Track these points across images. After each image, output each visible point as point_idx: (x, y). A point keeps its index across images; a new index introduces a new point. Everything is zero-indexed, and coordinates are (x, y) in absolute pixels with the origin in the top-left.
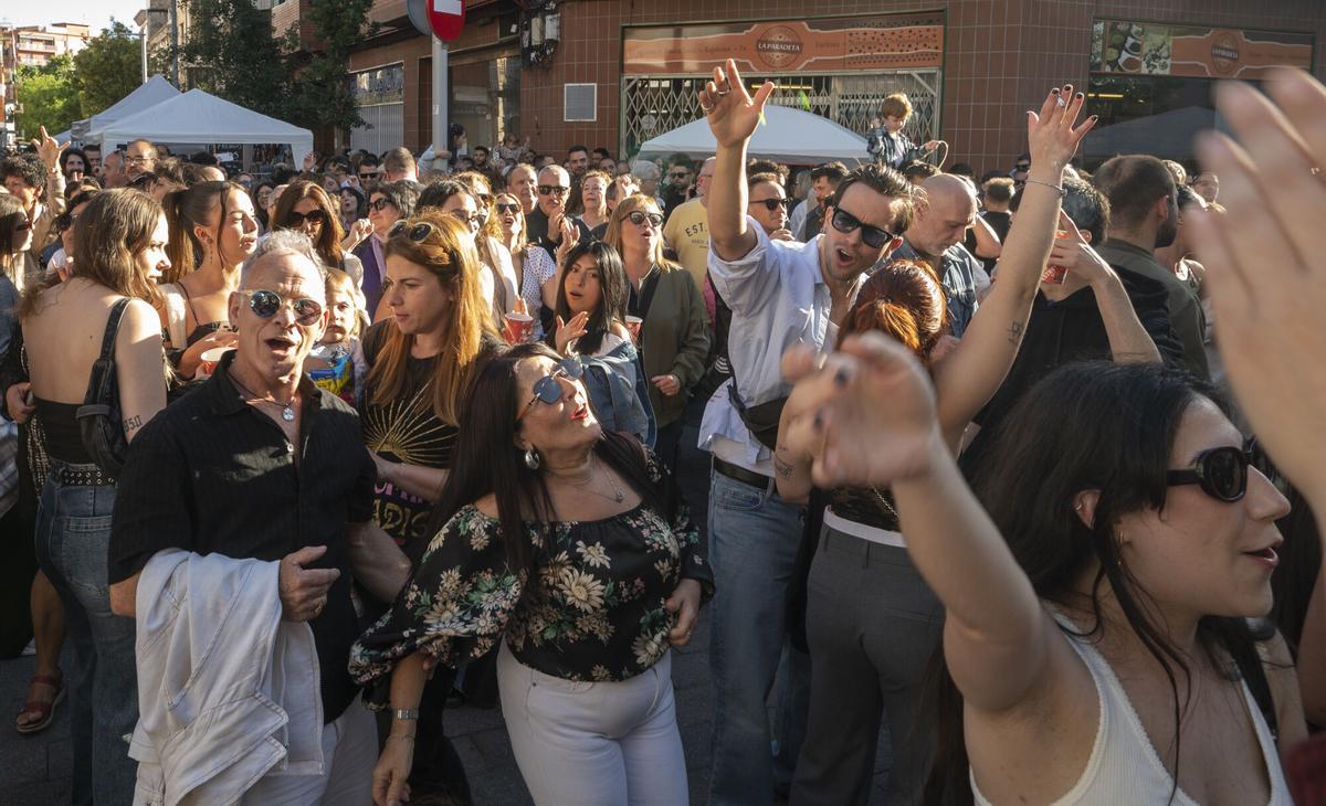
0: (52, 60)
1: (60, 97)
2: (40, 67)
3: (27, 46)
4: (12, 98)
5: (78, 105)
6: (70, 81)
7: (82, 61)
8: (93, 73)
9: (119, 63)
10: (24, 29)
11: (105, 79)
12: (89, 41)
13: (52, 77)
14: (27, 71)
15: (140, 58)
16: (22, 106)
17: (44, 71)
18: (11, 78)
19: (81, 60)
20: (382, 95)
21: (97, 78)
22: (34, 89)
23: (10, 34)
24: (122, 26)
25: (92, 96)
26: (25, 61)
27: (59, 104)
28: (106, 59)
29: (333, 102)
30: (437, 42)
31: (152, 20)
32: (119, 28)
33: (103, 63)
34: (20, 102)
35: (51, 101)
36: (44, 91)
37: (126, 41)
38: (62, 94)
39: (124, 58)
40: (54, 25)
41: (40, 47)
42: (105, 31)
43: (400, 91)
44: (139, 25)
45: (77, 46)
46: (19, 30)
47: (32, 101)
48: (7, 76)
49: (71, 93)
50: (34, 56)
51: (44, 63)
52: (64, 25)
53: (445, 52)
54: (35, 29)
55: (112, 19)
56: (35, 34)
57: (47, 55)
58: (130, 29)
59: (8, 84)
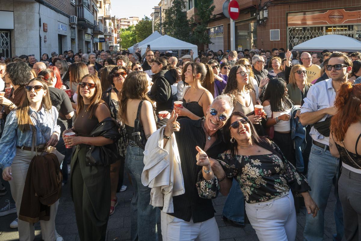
0: (129, 27)
1: (131, 37)
2: (126, 29)
3: (123, 23)
4: (119, 37)
5: (136, 39)
6: (134, 33)
7: (137, 27)
8: (139, 30)
9: (146, 27)
10: (122, 19)
11: (143, 32)
12: (139, 22)
13: (129, 31)
14: (123, 30)
15: (152, 26)
16: (121, 39)
17: (127, 30)
18: (119, 32)
20: (217, 34)
21: (140, 31)
22: (124, 35)
23: (119, 21)
24: (147, 17)
25: (139, 36)
26: (122, 27)
27: (131, 38)
28: (143, 26)
29: (203, 37)
30: (231, 20)
31: (155, 15)
32: (146, 18)
33: (142, 28)
34: (121, 38)
35: (129, 38)
36: (127, 35)
37: (148, 21)
38: (132, 36)
39: (148, 26)
40: (130, 17)
41: (126, 23)
42: (143, 19)
44: (152, 17)
45: (135, 23)
46: (121, 19)
47: (124, 38)
48: (118, 31)
49: (134, 36)
50: (125, 26)
51: (127, 28)
52: (132, 17)
53: (234, 23)
54: (125, 19)
55: (145, 16)
56: (125, 20)
57: (128, 25)
58: (149, 18)
59: (118, 34)
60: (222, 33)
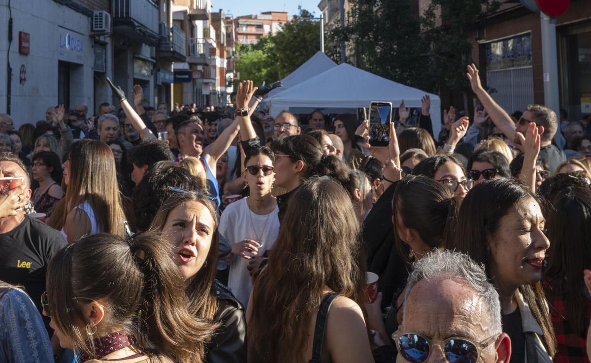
0: (261, 39)
1: (264, 67)
2: (252, 45)
3: (244, 30)
4: (232, 68)
5: (277, 73)
6: (269, 54)
7: (278, 41)
8: (285, 49)
9: (304, 40)
10: (242, 17)
11: (294, 53)
12: (283, 25)
13: (260, 52)
14: (244, 48)
15: (319, 36)
16: (238, 74)
17: (255, 47)
18: (231, 53)
19: (278, 39)
20: (513, 61)
21: (288, 52)
22: (247, 62)
23: (231, 22)
24: (307, 12)
25: (285, 66)
26: (242, 41)
27: (264, 71)
28: (295, 38)
29: (459, 71)
30: (545, 18)
31: (331, 6)
32: (305, 14)
33: (292, 41)
34: (237, 71)
35: (259, 70)
36: (255, 63)
37: (309, 23)
38: (266, 64)
39: (308, 37)
40: (263, 13)
41: (253, 30)
42: (295, 17)
43: (529, 58)
44: (322, 10)
45: (276, 28)
46: (239, 18)
47: (246, 70)
48: (228, 52)
49: (272, 64)
50: (249, 37)
51: (255, 41)
52: (269, 13)
53: (553, 26)
54: (249, 17)
55: (300, 7)
56: (249, 20)
57: (258, 36)
58: (312, 14)
59: (229, 58)
60: (529, 56)
